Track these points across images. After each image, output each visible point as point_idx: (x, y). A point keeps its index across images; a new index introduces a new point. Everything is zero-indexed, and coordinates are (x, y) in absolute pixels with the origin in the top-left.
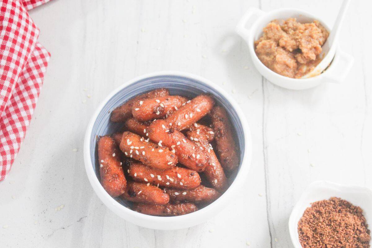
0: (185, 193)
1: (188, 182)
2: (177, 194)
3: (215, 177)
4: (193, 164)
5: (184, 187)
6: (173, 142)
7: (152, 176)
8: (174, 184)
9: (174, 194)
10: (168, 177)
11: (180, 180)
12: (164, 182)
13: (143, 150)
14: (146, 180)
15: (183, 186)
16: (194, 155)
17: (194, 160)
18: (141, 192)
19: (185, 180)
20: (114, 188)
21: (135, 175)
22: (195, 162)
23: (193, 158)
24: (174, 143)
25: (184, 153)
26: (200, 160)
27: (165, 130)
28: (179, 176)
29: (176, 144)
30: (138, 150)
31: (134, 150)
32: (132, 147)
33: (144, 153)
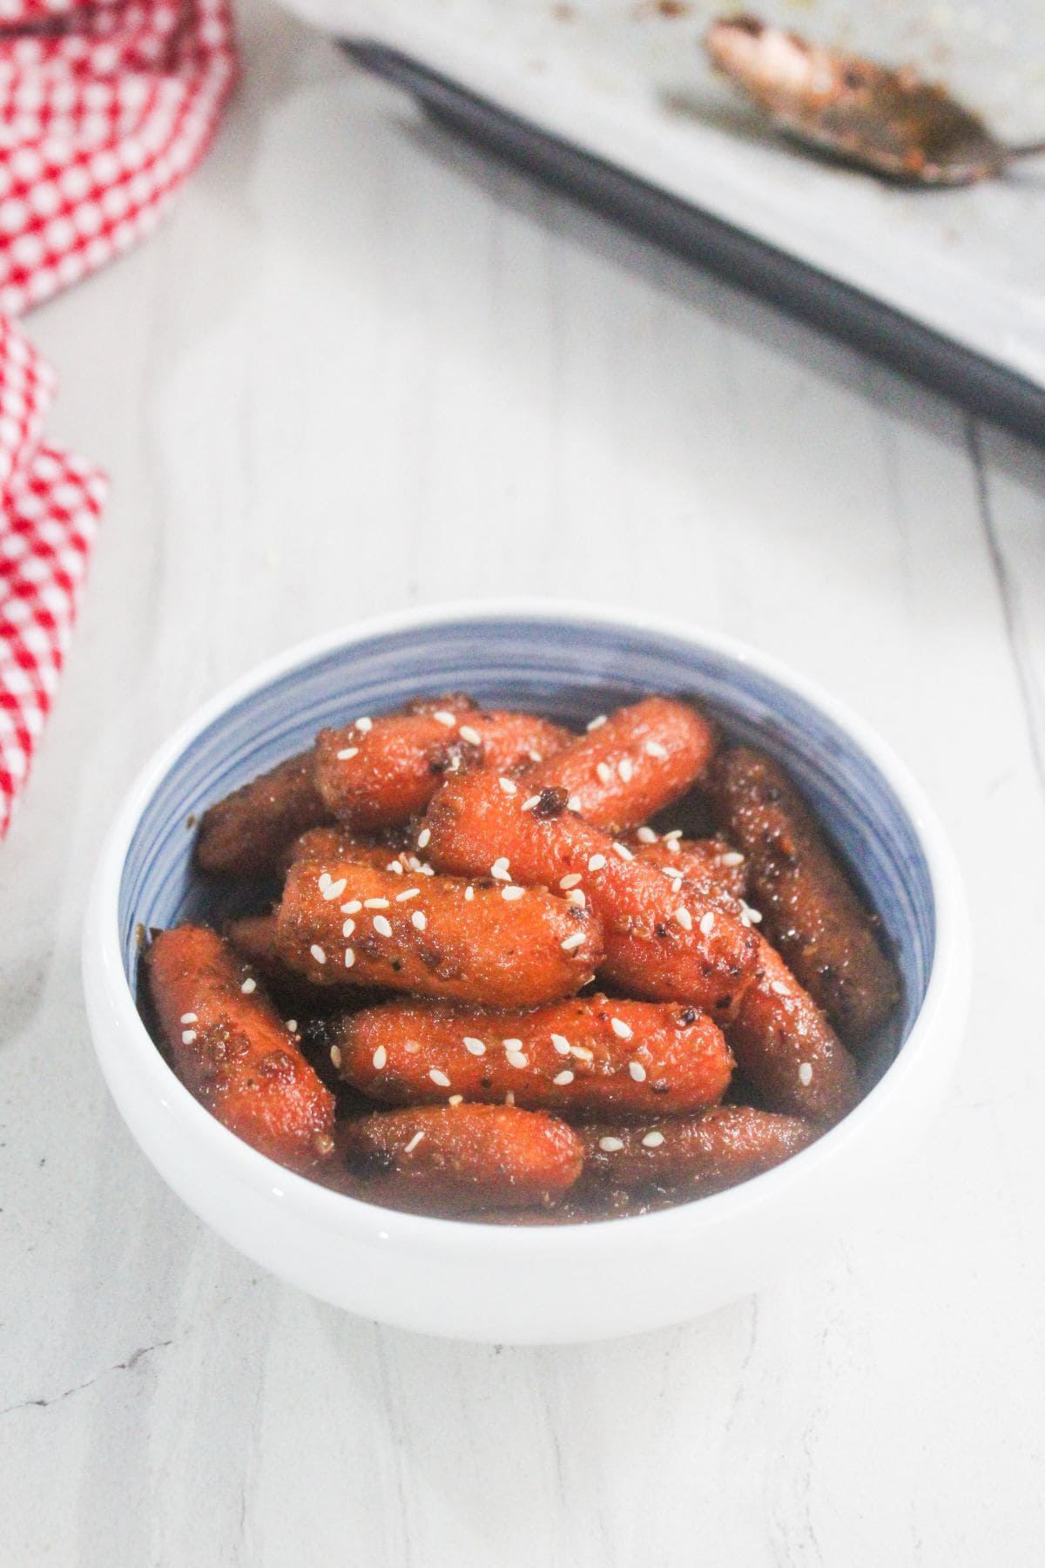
0: (654, 1139)
1: (673, 1060)
2: (612, 1144)
3: (798, 1053)
4: (686, 966)
5: (656, 1091)
6: (566, 859)
7: (475, 1046)
8: (598, 1076)
9: (598, 1150)
10: (561, 1044)
11: (630, 1050)
12: (541, 1076)
13: (415, 904)
14: (440, 1078)
15: (647, 1086)
16: (684, 917)
17: (689, 941)
18: (419, 1136)
19: (653, 1047)
20: (274, 1123)
21: (380, 1059)
22: (690, 952)
23: (679, 929)
24: (569, 862)
25: (634, 912)
26: (717, 941)
27: (517, 803)
28: (622, 1029)
29: (582, 867)
30: (388, 914)
31: (364, 919)
32: (352, 907)
33: (419, 920)
